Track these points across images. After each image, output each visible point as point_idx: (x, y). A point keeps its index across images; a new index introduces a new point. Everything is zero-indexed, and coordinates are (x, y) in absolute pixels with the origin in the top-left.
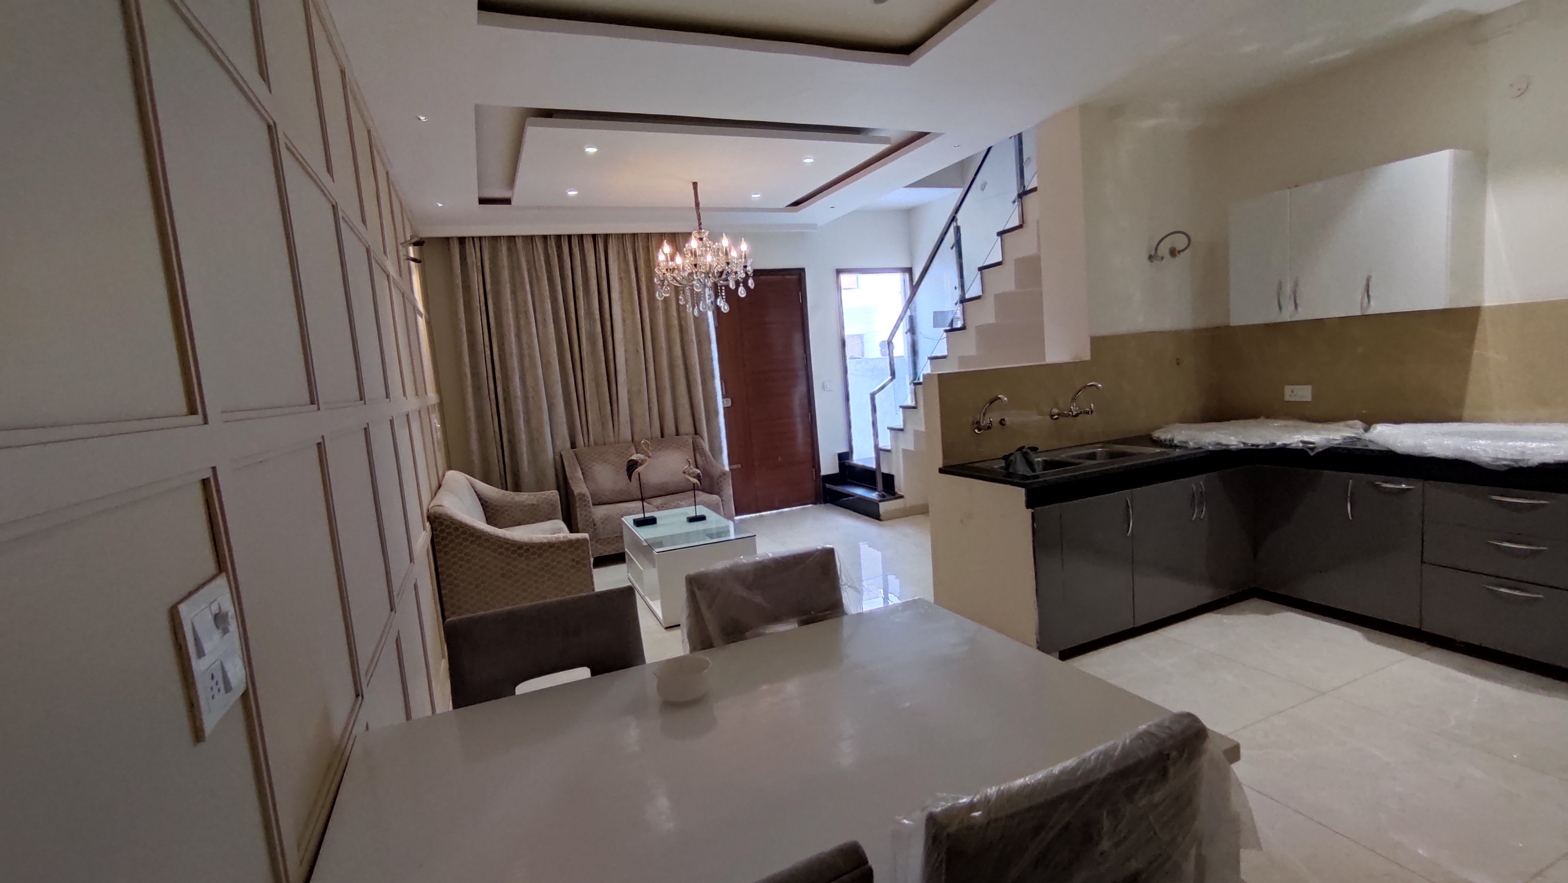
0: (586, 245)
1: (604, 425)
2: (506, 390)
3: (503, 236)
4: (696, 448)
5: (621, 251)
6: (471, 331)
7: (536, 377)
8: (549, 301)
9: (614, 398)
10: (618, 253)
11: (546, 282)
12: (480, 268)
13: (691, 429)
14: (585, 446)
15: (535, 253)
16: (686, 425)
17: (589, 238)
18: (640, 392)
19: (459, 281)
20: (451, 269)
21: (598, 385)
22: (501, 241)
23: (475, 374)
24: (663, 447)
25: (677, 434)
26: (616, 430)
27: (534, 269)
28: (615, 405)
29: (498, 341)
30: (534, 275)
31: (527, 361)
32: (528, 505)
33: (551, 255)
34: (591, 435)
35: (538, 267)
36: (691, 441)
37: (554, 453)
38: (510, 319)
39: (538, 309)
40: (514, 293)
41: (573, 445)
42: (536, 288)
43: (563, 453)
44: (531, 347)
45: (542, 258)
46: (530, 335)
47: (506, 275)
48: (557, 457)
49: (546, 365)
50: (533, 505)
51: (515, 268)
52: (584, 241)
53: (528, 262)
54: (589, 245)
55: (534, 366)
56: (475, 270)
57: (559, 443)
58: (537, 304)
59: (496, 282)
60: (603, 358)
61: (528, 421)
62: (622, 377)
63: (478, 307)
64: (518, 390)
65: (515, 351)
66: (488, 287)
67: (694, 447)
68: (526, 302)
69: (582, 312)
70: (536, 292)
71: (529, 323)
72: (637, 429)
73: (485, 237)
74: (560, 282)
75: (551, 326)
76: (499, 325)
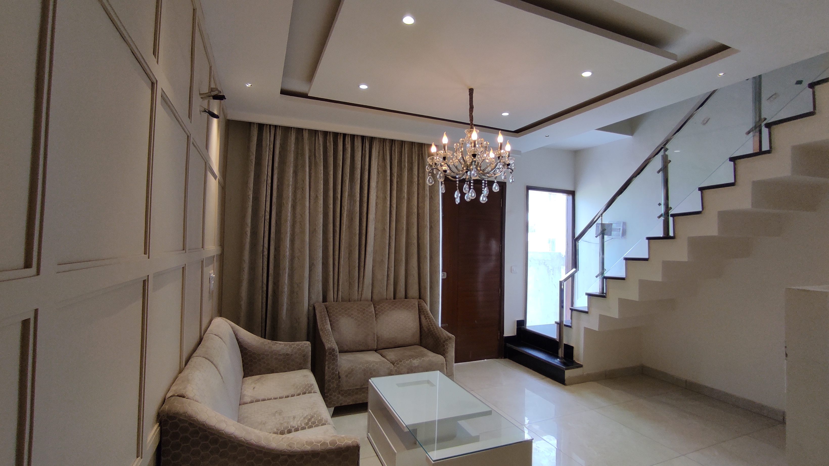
0: (356, 143)
1: (351, 285)
2: (277, 249)
3: (294, 128)
4: (421, 311)
5: (381, 153)
6: (256, 199)
7: (303, 241)
8: (322, 182)
9: (362, 264)
10: (379, 153)
11: (322, 168)
12: (272, 150)
13: (417, 294)
14: (334, 301)
15: (317, 144)
16: (414, 291)
17: (359, 138)
18: (382, 261)
19: (253, 158)
20: (248, 148)
21: (350, 253)
22: (291, 131)
23: (254, 233)
24: (396, 307)
25: (406, 297)
26: (360, 290)
27: (313, 156)
28: (362, 270)
29: (277, 208)
30: (313, 161)
31: (298, 226)
32: (283, 354)
33: (328, 147)
34: (340, 293)
35: (317, 155)
36: (417, 303)
37: (309, 305)
38: (289, 192)
39: (312, 187)
40: (295, 173)
41: (325, 299)
42: (313, 171)
43: (316, 307)
44: (302, 216)
45: (321, 148)
46: (304, 206)
47: (291, 157)
48: (311, 308)
49: (313, 232)
50: (287, 354)
51: (299, 154)
52: (355, 140)
53: (310, 151)
54: (358, 144)
55: (303, 232)
56: (268, 150)
57: (314, 297)
58: (312, 184)
59: (283, 162)
60: (358, 232)
61: (291, 276)
62: (370, 248)
63: (265, 179)
64: (287, 250)
65: (289, 218)
66: (276, 165)
67: (419, 310)
68: (304, 181)
69: (346, 194)
70: (313, 174)
71: (303, 197)
72: (376, 291)
73: (279, 126)
74: (332, 168)
75: (321, 202)
76: (280, 196)
